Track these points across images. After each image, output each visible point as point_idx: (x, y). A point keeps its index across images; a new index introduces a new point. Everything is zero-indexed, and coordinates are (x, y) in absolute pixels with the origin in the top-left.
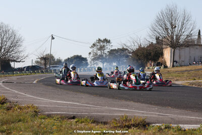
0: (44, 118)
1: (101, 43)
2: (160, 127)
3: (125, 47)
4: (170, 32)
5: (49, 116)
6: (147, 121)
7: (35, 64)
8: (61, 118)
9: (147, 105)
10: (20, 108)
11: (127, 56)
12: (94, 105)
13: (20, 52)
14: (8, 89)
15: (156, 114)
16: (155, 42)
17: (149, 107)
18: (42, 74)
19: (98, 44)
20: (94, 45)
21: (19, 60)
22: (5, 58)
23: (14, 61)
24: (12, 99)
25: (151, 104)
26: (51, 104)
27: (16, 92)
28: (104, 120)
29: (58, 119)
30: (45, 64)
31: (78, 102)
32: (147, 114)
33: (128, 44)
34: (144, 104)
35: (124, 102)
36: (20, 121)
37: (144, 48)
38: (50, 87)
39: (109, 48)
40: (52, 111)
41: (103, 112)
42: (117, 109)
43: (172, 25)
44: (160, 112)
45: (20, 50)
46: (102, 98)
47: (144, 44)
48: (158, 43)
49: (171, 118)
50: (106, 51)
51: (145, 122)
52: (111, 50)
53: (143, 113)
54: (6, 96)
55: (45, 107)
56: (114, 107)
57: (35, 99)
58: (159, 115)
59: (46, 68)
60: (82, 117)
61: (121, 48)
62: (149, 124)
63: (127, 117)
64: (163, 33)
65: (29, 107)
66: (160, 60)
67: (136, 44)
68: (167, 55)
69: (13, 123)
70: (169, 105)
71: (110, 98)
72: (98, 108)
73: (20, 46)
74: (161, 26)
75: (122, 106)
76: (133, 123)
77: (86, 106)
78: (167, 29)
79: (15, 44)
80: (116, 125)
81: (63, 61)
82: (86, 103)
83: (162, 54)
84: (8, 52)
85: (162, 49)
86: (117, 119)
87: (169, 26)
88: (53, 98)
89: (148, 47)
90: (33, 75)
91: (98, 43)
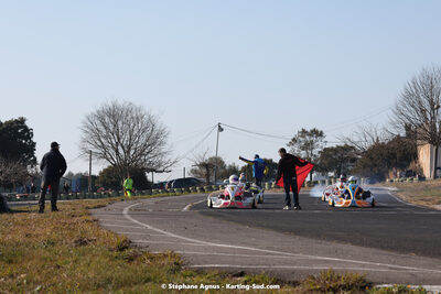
0: (191, 276)
1: (307, 138)
2: (389, 289)
3: (349, 144)
4: (429, 117)
5: (200, 272)
6: (369, 279)
7: (192, 176)
8: (220, 274)
9: (373, 250)
10: (151, 258)
11: (354, 160)
12: (281, 250)
13: (162, 154)
14: (136, 221)
15: (385, 267)
16: (403, 134)
17: (378, 254)
18: (202, 194)
19: (301, 139)
20: (294, 140)
21: (161, 169)
22: (136, 165)
23: (153, 170)
24: (139, 241)
25: (382, 248)
26: (206, 249)
27: (149, 227)
28: (295, 279)
29: (215, 276)
30: (208, 176)
31: (254, 245)
32: (370, 266)
33: (356, 139)
34: (368, 250)
35: (334, 245)
36: (148, 280)
37: (382, 146)
38: (211, 218)
39: (320, 146)
40: (206, 263)
41: (294, 264)
42: (319, 258)
43: (432, 104)
44: (394, 263)
45: (163, 150)
46: (298, 237)
47: (384, 138)
48: (408, 136)
49: (412, 274)
50: (316, 151)
51: (364, 281)
52: (325, 149)
53: (364, 266)
54: (131, 235)
55: (194, 255)
56: (316, 254)
57: (179, 241)
58: (391, 268)
59: (209, 183)
60: (255, 272)
61: (343, 145)
62: (370, 285)
63: (333, 272)
64: (416, 118)
65: (166, 256)
66: (412, 166)
67: (369, 138)
68: (425, 156)
69: (135, 284)
70: (414, 250)
71: (312, 237)
72: (288, 256)
73: (162, 143)
74: (413, 106)
75: (329, 253)
76: (342, 282)
77: (268, 254)
78: (423, 111)
79: (154, 140)
80: (312, 288)
81: (240, 169)
82: (268, 248)
83: (415, 156)
84: (141, 155)
85: (416, 146)
86: (315, 276)
87: (427, 105)
88: (212, 239)
89: (390, 143)
90: (186, 195)
91: (302, 136)
